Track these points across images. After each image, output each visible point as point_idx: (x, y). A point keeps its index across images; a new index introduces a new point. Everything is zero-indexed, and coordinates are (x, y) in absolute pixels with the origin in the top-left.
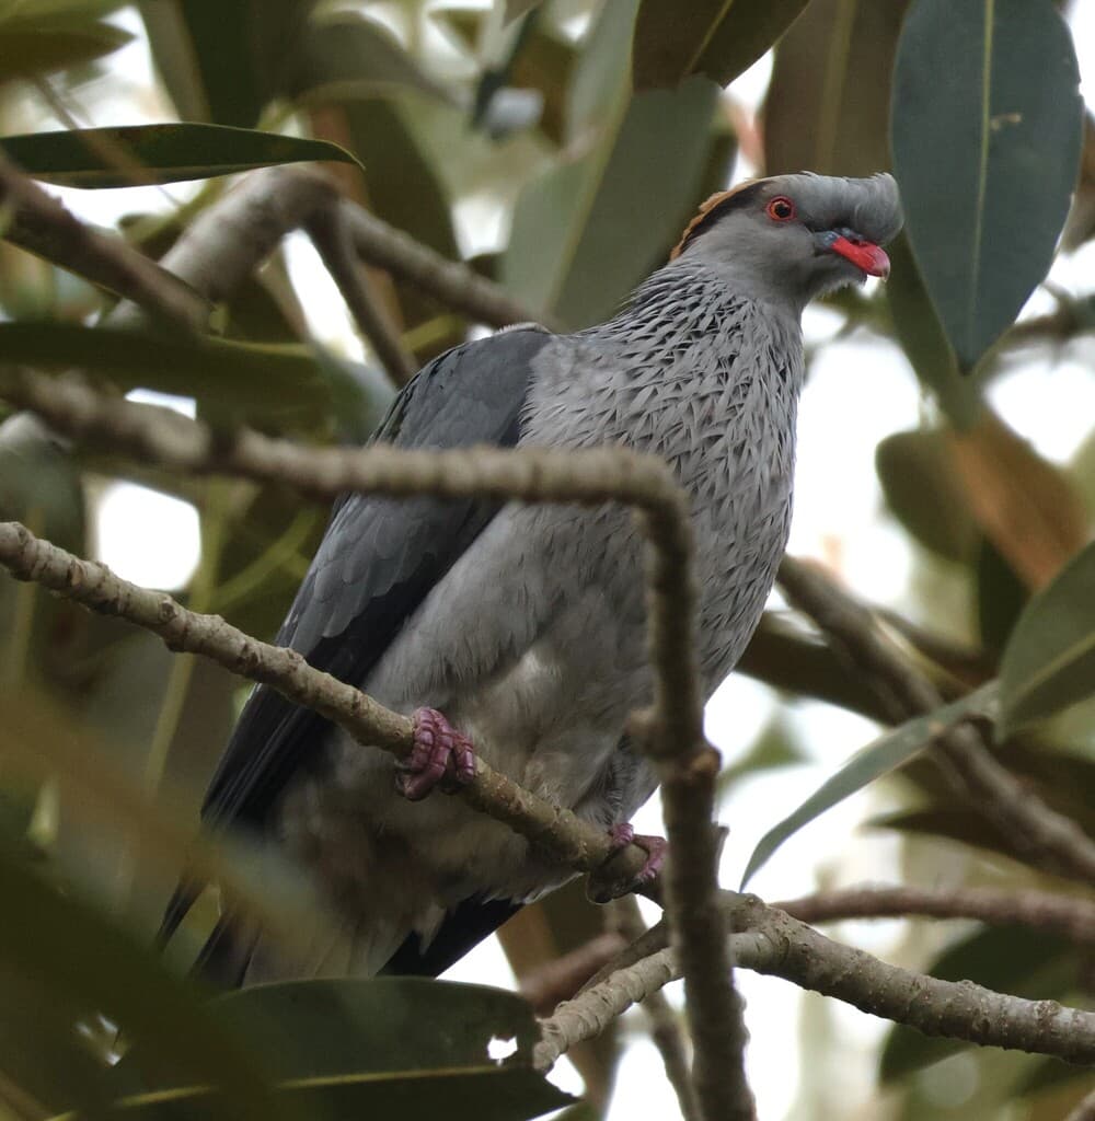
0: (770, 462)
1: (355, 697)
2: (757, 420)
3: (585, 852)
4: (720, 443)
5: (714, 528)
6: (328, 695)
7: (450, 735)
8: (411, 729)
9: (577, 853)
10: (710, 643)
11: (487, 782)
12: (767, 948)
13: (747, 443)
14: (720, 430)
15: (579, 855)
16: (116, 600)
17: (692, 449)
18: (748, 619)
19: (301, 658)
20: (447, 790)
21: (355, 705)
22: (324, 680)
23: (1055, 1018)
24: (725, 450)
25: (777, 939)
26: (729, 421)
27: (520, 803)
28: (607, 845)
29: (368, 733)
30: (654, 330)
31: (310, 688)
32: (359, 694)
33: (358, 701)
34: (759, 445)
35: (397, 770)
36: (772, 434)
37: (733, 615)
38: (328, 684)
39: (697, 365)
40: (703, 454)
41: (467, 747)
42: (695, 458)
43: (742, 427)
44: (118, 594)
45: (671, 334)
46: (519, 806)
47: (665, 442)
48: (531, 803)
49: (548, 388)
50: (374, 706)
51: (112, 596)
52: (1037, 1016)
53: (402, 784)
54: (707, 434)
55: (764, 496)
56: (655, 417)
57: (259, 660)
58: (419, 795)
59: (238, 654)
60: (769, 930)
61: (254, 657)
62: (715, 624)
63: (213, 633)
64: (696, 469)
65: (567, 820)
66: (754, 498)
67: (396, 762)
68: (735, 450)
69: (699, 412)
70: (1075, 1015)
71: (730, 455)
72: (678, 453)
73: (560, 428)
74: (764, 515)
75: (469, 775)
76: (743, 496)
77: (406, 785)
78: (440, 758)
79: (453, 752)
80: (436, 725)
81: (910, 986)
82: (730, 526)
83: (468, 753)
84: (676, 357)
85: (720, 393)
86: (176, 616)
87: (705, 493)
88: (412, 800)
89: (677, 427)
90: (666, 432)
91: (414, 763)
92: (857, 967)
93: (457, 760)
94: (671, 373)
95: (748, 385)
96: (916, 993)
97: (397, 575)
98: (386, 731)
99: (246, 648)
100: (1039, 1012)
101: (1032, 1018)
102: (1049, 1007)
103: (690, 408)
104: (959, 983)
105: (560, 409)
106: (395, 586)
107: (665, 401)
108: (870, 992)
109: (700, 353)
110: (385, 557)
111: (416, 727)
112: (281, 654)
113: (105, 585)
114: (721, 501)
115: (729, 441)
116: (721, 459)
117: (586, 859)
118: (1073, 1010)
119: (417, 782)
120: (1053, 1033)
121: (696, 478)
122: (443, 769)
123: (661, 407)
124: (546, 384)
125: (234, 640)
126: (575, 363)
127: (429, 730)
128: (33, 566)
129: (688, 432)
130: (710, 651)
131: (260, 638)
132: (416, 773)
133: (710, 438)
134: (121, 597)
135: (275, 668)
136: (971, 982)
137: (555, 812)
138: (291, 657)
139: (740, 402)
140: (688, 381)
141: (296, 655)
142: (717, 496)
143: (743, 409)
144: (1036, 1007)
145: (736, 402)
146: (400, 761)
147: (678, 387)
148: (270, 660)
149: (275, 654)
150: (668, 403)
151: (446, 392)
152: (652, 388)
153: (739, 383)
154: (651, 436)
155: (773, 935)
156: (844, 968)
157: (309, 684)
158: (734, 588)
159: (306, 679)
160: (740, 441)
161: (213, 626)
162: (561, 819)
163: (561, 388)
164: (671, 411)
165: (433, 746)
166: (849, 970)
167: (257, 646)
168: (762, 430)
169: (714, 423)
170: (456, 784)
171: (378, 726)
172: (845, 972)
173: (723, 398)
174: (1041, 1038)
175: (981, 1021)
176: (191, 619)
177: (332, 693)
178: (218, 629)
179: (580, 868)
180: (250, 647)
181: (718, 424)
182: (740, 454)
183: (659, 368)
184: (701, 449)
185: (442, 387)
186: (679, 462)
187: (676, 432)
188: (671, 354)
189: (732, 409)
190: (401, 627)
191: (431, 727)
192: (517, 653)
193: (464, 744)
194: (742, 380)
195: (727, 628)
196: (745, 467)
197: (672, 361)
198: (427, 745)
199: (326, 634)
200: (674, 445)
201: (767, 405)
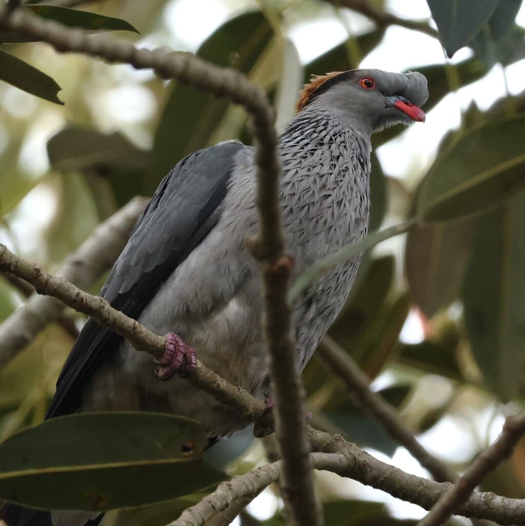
0: (355, 210)
1: (134, 324)
2: (349, 189)
3: (253, 411)
4: (330, 199)
5: (327, 242)
6: (120, 322)
7: (184, 347)
8: (163, 343)
9: (248, 410)
10: (325, 303)
11: (202, 372)
12: (345, 461)
13: (344, 200)
14: (330, 192)
15: (249, 412)
16: (10, 264)
17: (316, 201)
19: (107, 302)
20: (182, 376)
21: (135, 328)
22: (119, 315)
23: (492, 501)
24: (333, 202)
25: (350, 458)
26: (335, 188)
27: (219, 384)
28: (263, 408)
29: (141, 344)
30: (298, 142)
31: (111, 318)
32: (137, 323)
33: (136, 326)
34: (350, 202)
35: (156, 365)
36: (357, 197)
37: (336, 288)
38: (120, 317)
39: (321, 159)
40: (321, 204)
41: (193, 354)
42: (317, 206)
43: (342, 191)
44: (12, 261)
45: (306, 144)
46: (219, 386)
47: (302, 197)
48: (225, 384)
49: (242, 169)
50: (145, 328)
51: (8, 262)
52: (483, 500)
53: (158, 372)
54: (323, 194)
55: (352, 227)
56: (296, 184)
57: (85, 301)
58: (167, 378)
59: (74, 297)
60: (346, 453)
61: (82, 299)
62: (327, 292)
63: (61, 285)
64: (318, 210)
65: (243, 394)
66: (347, 228)
67: (155, 360)
68: (338, 202)
69: (320, 183)
70: (503, 500)
71: (335, 205)
72: (307, 202)
73: (248, 189)
74: (351, 237)
75: (193, 367)
76: (341, 227)
77: (160, 372)
78: (178, 358)
79: (185, 356)
80: (177, 342)
81: (418, 484)
82: (334, 241)
83: (193, 357)
84: (308, 155)
85: (331, 174)
86: (41, 275)
87: (323, 223)
89: (308, 190)
90: (303, 191)
91: (164, 361)
92: (392, 474)
93: (187, 360)
94: (305, 163)
95: (346, 171)
96: (421, 488)
97: (157, 261)
98: (149, 343)
99: (78, 294)
100: (484, 497)
101: (480, 500)
102: (490, 495)
103: (315, 181)
104: (444, 483)
105: (248, 180)
106: (157, 267)
107: (302, 176)
108: (398, 486)
109: (322, 154)
110: (152, 253)
111: (166, 342)
112: (96, 299)
113: (4, 255)
114: (330, 228)
115: (334, 198)
116: (330, 207)
117: (253, 414)
118: (502, 497)
119: (166, 370)
120: (491, 508)
121: (317, 216)
122: (179, 364)
123: (300, 179)
124: (240, 167)
125: (71, 290)
127: (172, 344)
129: (314, 191)
130: (325, 307)
131: (85, 291)
132: (164, 366)
133: (325, 196)
134: (13, 263)
135: (93, 306)
136: (450, 483)
137: (237, 390)
138: (102, 301)
139: (341, 179)
140: (314, 167)
141: (104, 301)
142: (328, 225)
143: (342, 183)
145: (339, 179)
146: (157, 359)
147: (309, 170)
148: (90, 302)
149: (94, 299)
150: (304, 177)
151: (187, 172)
152: (296, 170)
153: (341, 169)
154: (294, 194)
155: (349, 456)
156: (384, 474)
157: (110, 316)
158: (337, 274)
159: (109, 313)
160: (340, 198)
162: (241, 394)
163: (248, 170)
164: (305, 182)
165: (175, 352)
166: (388, 474)
167: (83, 294)
168: (352, 194)
169: (327, 188)
170: (187, 371)
171: (146, 340)
172: (385, 476)
173: (332, 178)
174: (485, 511)
176: (49, 278)
177: (122, 321)
178: (63, 284)
179: (249, 419)
180: (80, 294)
181: (329, 189)
182: (340, 205)
183: (300, 160)
184: (320, 201)
185: (186, 170)
186: (309, 208)
187: (308, 192)
188: (306, 154)
189: (337, 182)
190: (160, 288)
191: (174, 342)
192: (226, 300)
193: (191, 352)
194: (343, 168)
195: (333, 295)
196: (342, 212)
197: (307, 157)
198: (171, 351)
199: (120, 292)
200: (306, 199)
201: (355, 181)
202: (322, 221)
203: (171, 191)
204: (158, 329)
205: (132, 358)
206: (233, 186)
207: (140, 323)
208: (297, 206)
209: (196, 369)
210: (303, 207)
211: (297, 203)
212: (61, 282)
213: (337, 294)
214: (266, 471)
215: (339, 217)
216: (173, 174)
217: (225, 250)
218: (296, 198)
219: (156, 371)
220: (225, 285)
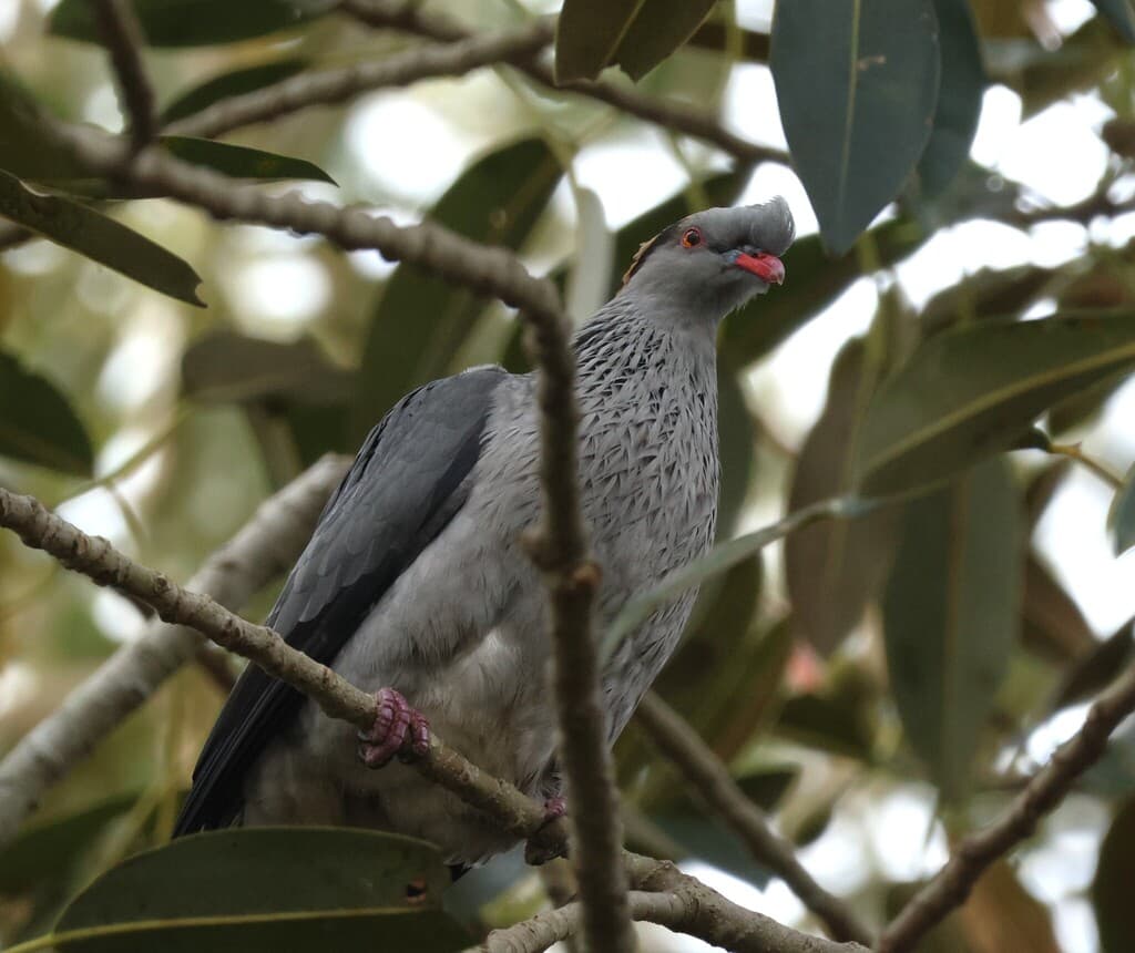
0: (696, 481)
1: (325, 674)
2: (685, 444)
3: (524, 820)
4: (654, 464)
5: (649, 536)
6: (302, 670)
7: (407, 712)
8: (374, 705)
9: (516, 821)
10: (648, 637)
11: (440, 755)
12: (679, 904)
13: (677, 464)
14: (654, 452)
15: (519, 822)
16: (117, 571)
17: (630, 468)
18: (678, 618)
19: (278, 635)
20: (405, 760)
21: (325, 680)
22: (299, 657)
24: (658, 469)
25: (689, 900)
26: (661, 444)
27: (467, 775)
28: (543, 815)
29: (336, 706)
30: (593, 368)
31: (285, 662)
32: (329, 671)
33: (327, 676)
34: (687, 467)
35: (361, 741)
36: (698, 458)
37: (665, 613)
38: (302, 659)
39: (634, 397)
40: (639, 473)
41: (424, 724)
42: (632, 475)
43: (672, 451)
44: (118, 567)
45: (608, 372)
46: (467, 778)
47: (606, 460)
48: (477, 775)
49: (504, 413)
50: (342, 680)
51: (113, 568)
53: (364, 754)
54: (642, 455)
55: (691, 510)
56: (596, 440)
57: (242, 635)
58: (380, 763)
59: (223, 627)
60: (682, 891)
61: (237, 630)
62: (651, 619)
63: (202, 608)
64: (634, 484)
65: (508, 792)
66: (683, 512)
67: (360, 734)
68: (667, 470)
69: (636, 436)
71: (663, 474)
72: (615, 470)
73: (514, 447)
74: (690, 527)
75: (424, 747)
76: (673, 510)
77: (367, 753)
78: (398, 732)
79: (410, 727)
80: (396, 703)
81: (802, 944)
82: (662, 533)
83: (424, 729)
84: (613, 390)
85: (654, 421)
86: (168, 590)
87: (641, 507)
88: (372, 768)
89: (615, 449)
90: (608, 451)
91: (374, 735)
92: (758, 927)
93: (413, 734)
94: (609, 404)
95: (677, 414)
97: (363, 567)
98: (351, 705)
99: (230, 623)
103: (627, 433)
104: (847, 944)
105: (514, 432)
106: (364, 578)
107: (606, 426)
109: (635, 387)
110: (354, 553)
111: (378, 704)
112: (260, 631)
113: (106, 557)
114: (655, 513)
115: (661, 461)
116: (655, 477)
117: (524, 826)
119: (377, 751)
121: (633, 493)
122: (401, 741)
123: (603, 431)
124: (502, 410)
125: (219, 616)
126: (527, 395)
127: (389, 707)
128: (43, 534)
129: (626, 451)
130: (647, 644)
131: (244, 617)
132: (375, 744)
133: (645, 459)
134: (121, 568)
135: (255, 643)
136: (856, 944)
137: (498, 785)
138: (270, 634)
139: (669, 429)
140: (625, 410)
141: (275, 633)
142: (651, 508)
143: (673, 435)
145: (667, 429)
146: (364, 732)
147: (617, 414)
148: (251, 636)
149: (257, 630)
150: (608, 428)
151: (413, 419)
152: (595, 414)
153: (669, 412)
154: (594, 456)
155: (686, 896)
156: (746, 928)
157: (285, 658)
159: (283, 655)
160: (671, 462)
162: (503, 791)
163: (516, 415)
164: (610, 436)
165: (393, 721)
166: (752, 928)
167: (239, 622)
168: (689, 454)
169: (648, 446)
170: (412, 754)
171: (345, 700)
172: (747, 931)
173: (655, 427)
176: (182, 594)
177: (305, 669)
178: (206, 605)
179: (518, 833)
180: (234, 623)
181: (651, 447)
182: (671, 474)
183: (599, 399)
184: (636, 469)
185: (411, 415)
186: (618, 478)
187: (615, 453)
188: (609, 388)
189: (664, 435)
190: (368, 613)
191: (392, 704)
192: (480, 635)
193: (420, 721)
194: (672, 410)
195: (660, 625)
196: (676, 483)
197: (611, 393)
198: (387, 719)
199: (301, 619)
200: (614, 465)
201: (693, 431)
202: (640, 502)
203: (386, 451)
204: (365, 681)
205: (321, 730)
206: (489, 440)
207: (334, 670)
208: (599, 476)
209: (429, 750)
210: (610, 478)
211: (598, 472)
212: (202, 601)
213: (667, 622)
214: (546, 922)
215: (669, 494)
216: (390, 420)
217: (479, 549)
218: (597, 462)
219: (360, 753)
220: (478, 607)
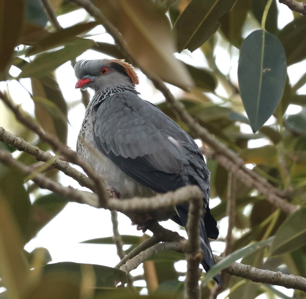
12: (179, 246)
23: (251, 270)
33: (82, 176)
51: (23, 147)
52: (246, 269)
57: (59, 164)
61: (57, 163)
70: (255, 270)
86: (39, 152)
100: (247, 268)
101: (244, 269)
102: (249, 267)
112: (64, 163)
113: (22, 144)
118: (255, 268)
120: (250, 274)
128: (5, 138)
138: (67, 164)
144: (246, 267)
148: (61, 164)
161: (48, 155)
171: (86, 182)
174: (247, 275)
175: (232, 269)
176: (42, 153)
177: (76, 174)
178: (49, 156)
180: (57, 161)
